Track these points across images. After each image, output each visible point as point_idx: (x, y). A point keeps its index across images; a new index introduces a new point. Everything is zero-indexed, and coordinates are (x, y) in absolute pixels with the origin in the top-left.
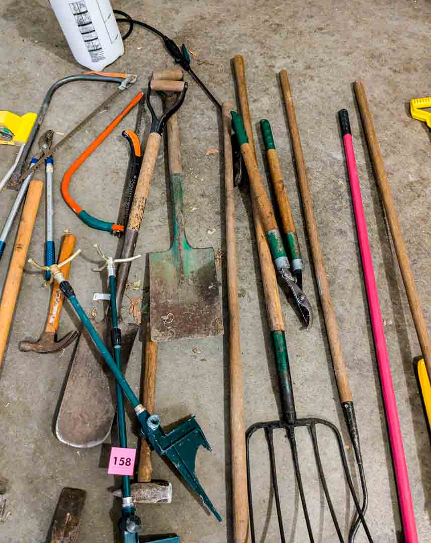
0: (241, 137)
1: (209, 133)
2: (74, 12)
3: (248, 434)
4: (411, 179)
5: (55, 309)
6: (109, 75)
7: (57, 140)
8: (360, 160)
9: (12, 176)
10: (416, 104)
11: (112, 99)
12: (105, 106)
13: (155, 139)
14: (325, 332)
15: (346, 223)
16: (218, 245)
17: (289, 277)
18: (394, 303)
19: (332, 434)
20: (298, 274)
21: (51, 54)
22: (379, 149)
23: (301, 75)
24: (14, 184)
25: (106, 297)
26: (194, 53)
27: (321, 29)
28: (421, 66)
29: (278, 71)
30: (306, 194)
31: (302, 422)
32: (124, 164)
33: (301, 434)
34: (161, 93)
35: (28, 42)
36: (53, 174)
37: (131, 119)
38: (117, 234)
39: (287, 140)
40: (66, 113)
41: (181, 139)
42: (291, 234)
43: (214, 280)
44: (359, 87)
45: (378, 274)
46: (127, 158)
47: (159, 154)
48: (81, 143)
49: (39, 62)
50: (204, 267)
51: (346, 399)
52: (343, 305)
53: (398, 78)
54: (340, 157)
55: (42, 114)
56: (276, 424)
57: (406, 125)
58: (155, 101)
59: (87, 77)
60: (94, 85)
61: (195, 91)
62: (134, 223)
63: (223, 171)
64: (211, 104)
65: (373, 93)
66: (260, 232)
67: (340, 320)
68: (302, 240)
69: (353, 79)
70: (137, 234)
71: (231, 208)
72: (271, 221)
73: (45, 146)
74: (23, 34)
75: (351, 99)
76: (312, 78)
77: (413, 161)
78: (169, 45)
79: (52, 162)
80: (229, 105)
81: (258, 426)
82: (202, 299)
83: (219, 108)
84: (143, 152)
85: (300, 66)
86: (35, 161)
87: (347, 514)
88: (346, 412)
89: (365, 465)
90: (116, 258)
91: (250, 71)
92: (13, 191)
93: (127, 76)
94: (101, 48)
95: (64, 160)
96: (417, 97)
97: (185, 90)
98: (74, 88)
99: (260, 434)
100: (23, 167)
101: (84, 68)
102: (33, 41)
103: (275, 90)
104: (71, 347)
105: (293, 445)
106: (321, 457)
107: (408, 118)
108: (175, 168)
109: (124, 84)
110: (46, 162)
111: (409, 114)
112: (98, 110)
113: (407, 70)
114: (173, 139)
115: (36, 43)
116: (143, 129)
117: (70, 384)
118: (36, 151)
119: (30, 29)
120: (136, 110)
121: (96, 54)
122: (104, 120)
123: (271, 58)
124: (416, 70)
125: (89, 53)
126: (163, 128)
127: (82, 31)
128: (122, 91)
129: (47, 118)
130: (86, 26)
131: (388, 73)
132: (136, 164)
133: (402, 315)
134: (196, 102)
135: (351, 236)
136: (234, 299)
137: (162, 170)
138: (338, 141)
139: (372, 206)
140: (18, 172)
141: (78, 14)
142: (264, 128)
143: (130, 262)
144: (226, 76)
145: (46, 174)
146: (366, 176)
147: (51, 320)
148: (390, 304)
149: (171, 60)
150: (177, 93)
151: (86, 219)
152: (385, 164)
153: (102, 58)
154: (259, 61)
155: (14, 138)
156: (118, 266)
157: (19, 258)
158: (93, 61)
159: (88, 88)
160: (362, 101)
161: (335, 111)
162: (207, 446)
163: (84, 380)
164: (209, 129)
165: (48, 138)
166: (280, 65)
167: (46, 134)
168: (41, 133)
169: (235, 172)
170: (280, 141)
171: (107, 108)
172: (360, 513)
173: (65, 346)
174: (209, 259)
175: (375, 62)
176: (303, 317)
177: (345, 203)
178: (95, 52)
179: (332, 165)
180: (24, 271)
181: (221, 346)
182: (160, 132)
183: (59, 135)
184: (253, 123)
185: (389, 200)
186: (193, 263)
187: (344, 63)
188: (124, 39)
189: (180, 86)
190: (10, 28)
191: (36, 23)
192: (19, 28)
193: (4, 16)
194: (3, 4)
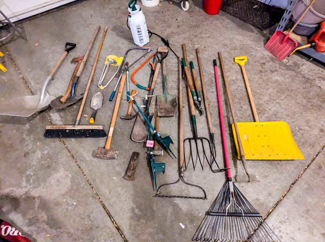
0: (185, 65)
1: (175, 65)
2: (137, 28)
3: (184, 141)
4: (234, 79)
5: (130, 108)
6: (145, 48)
7: (129, 65)
8: (219, 73)
9: (116, 74)
10: (236, 58)
11: (146, 54)
12: (143, 56)
13: (159, 65)
14: (207, 117)
15: (214, 90)
16: (177, 94)
17: (197, 102)
18: (227, 111)
19: (208, 142)
20: (200, 102)
21: (127, 42)
22: (225, 70)
23: (203, 50)
24: (117, 76)
25: (145, 106)
26: (170, 42)
27: (209, 37)
28: (239, 48)
29: (196, 48)
30: (203, 82)
31: (199, 138)
32: (150, 72)
33: (199, 142)
34: (161, 53)
35: (119, 38)
36: (129, 74)
37: (152, 60)
38: (148, 90)
39: (198, 67)
40: (132, 58)
41: (166, 66)
42: (198, 92)
43: (176, 102)
44: (220, 54)
45: (222, 103)
46: (150, 71)
47: (160, 69)
48: (137, 66)
49: (123, 43)
50: (173, 99)
51: (211, 132)
52: (212, 110)
53: (232, 51)
54: (213, 72)
55: (125, 57)
56: (192, 139)
57: (233, 64)
58: (159, 55)
59: (138, 48)
60: (140, 50)
61: (171, 53)
62: (153, 87)
63: (179, 75)
64: (175, 57)
65: (224, 55)
66: (189, 90)
67: (211, 114)
68: (201, 94)
69: (218, 51)
70: (153, 90)
71: (181, 84)
72: (193, 87)
73: (126, 66)
74: (118, 35)
75: (217, 56)
76: (206, 51)
77: (234, 74)
78: (163, 40)
79: (128, 71)
80: (181, 56)
81: (187, 139)
82: (172, 107)
83: (178, 58)
84: (155, 69)
85: (203, 47)
86: (123, 70)
87: (211, 160)
88: (211, 136)
89: (216, 149)
90: (148, 95)
91: (187, 48)
92: (117, 78)
93: (150, 48)
94: (143, 39)
95: (132, 71)
96: (237, 56)
97: (168, 52)
98: (134, 51)
99: (187, 141)
100: (120, 71)
101: (137, 45)
102: (121, 38)
103: (195, 54)
104: (135, 118)
105: (196, 144)
106: (204, 147)
107: (234, 62)
108: (165, 73)
109: (149, 51)
110: (126, 71)
111: (234, 61)
112: (142, 57)
113: (235, 49)
114: (164, 65)
116: (155, 63)
117: (135, 126)
118: (123, 68)
119: (120, 34)
120: (153, 58)
122: (143, 60)
123: (194, 44)
124: (237, 49)
125: (139, 41)
126: (161, 62)
127: (138, 34)
128: (148, 52)
129: (126, 59)
130: (140, 32)
131: (229, 50)
132: (153, 72)
133: (229, 114)
134: (171, 56)
135: (215, 93)
136: (181, 107)
137: (161, 74)
138: (213, 68)
139: (222, 85)
140: (119, 73)
142: (191, 64)
143: (152, 97)
144: (180, 49)
145: (126, 74)
146: (221, 78)
147: (129, 111)
148: (225, 110)
149: (163, 44)
150: (165, 53)
151: (138, 86)
152: (226, 74)
153: (143, 42)
154: (190, 45)
155: (117, 64)
156: (148, 98)
157: (120, 95)
158: (140, 43)
159: (138, 51)
160: (220, 57)
161: (213, 60)
162: (172, 143)
163: (139, 126)
164: (175, 63)
165: (127, 64)
166: (196, 47)
167: (126, 63)
168: (125, 63)
169: (182, 75)
170: (196, 67)
171: (144, 57)
172: (214, 159)
173: (134, 118)
174: (174, 97)
175: (225, 47)
176: (201, 113)
177: (214, 84)
178: (141, 41)
179: (211, 74)
180: (121, 99)
181: (177, 120)
182: (161, 63)
183: (130, 64)
184: (188, 62)
185: (227, 83)
186: (170, 98)
187: (216, 47)
188: (150, 37)
189: (167, 51)
190: (114, 34)
191: (122, 32)
192: (117, 34)
193: (112, 30)
194: (111, 27)
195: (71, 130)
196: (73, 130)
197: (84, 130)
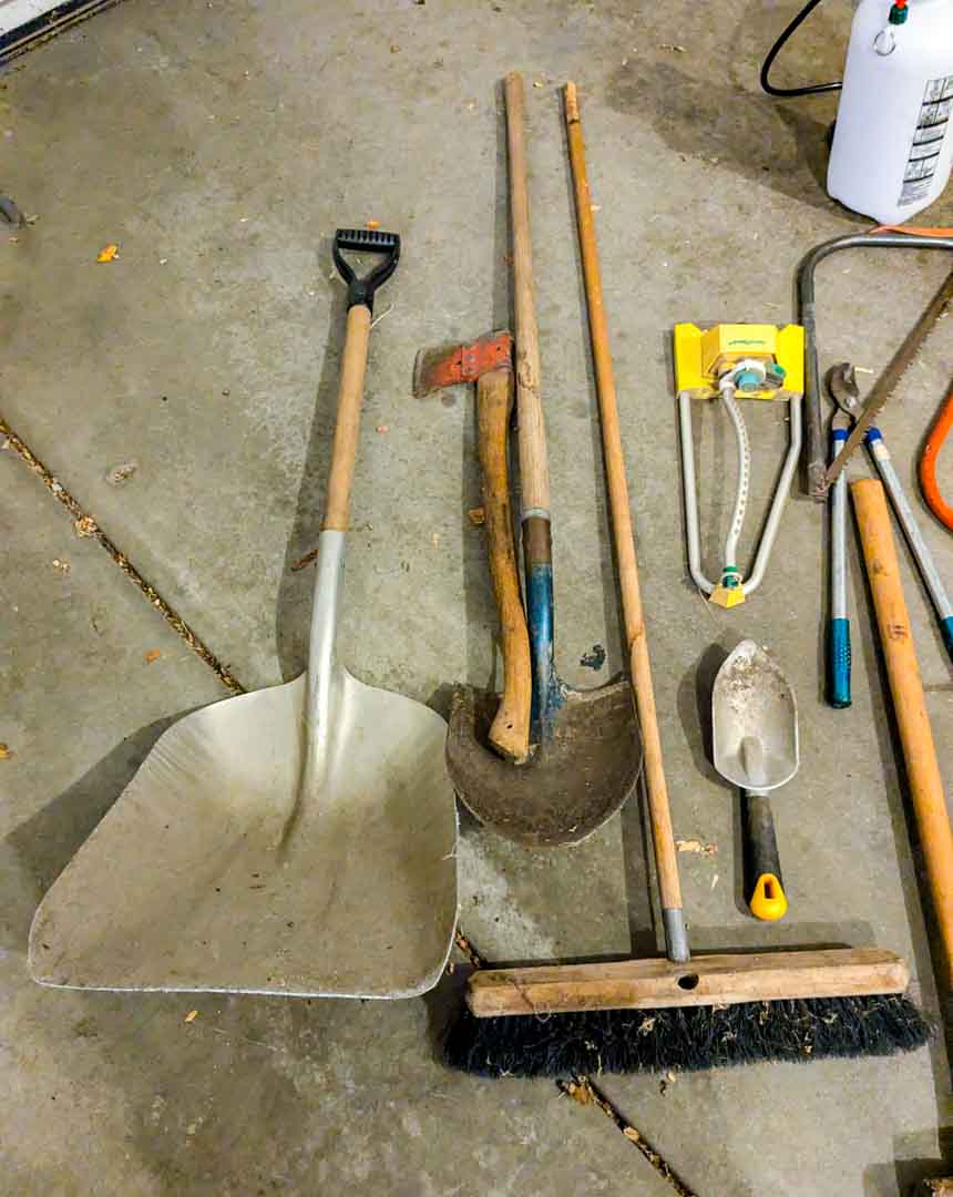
2: (928, 99)
6: (929, 232)
21: (761, 188)
35: (695, 163)
40: (856, 324)
48: (920, 390)
59: (871, 240)
60: (894, 257)
74: (676, 144)
79: (878, 435)
86: (839, 433)
94: (932, 175)
95: (898, 429)
102: (706, 159)
115: (715, 165)
121: (916, 188)
125: (900, 186)
127: (918, 139)
130: (934, 128)
141: (933, 103)
145: (877, 463)
153: (918, 197)
158: (900, 203)
168: (824, 369)
178: (916, 184)
183: (867, 375)
190: (641, 130)
191: (691, 116)
192: (662, 130)
193: (612, 102)
194: (599, 73)
195: (672, 1011)
196: (690, 1011)
197: (774, 1003)
